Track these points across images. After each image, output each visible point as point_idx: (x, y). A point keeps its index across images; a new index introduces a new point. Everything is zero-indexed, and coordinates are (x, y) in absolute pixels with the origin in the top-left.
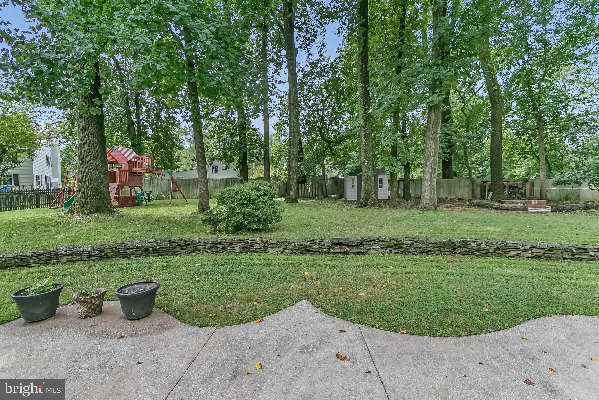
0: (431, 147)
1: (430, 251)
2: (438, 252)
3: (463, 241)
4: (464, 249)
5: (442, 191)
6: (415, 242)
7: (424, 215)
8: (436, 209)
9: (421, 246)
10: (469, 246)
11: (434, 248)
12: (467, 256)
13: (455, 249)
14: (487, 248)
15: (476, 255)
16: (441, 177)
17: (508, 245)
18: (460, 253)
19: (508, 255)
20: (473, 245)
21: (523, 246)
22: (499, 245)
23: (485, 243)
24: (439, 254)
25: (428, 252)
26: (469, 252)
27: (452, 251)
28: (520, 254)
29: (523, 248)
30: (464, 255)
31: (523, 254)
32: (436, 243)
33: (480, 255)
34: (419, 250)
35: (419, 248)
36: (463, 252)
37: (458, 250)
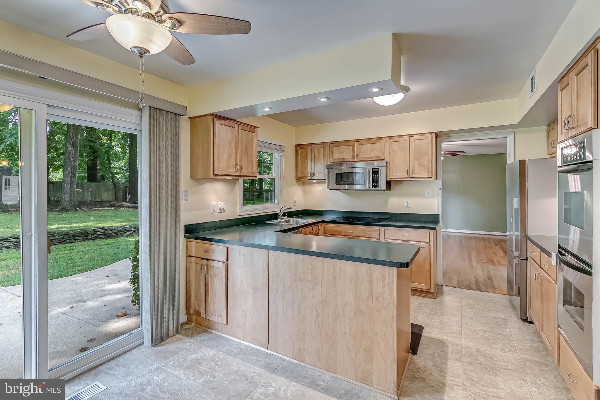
0: (70, 153)
1: (66, 240)
2: (73, 241)
3: (93, 230)
4: (95, 235)
5: (86, 194)
6: (51, 235)
7: (63, 215)
8: (76, 210)
9: (57, 237)
10: (98, 233)
11: (69, 237)
12: (96, 240)
13: (87, 236)
14: (111, 232)
15: (103, 239)
16: (86, 181)
17: (125, 228)
18: (91, 239)
19: (125, 235)
20: (101, 231)
21: (133, 228)
22: (118, 229)
23: (110, 229)
24: (74, 242)
25: (64, 241)
26: (98, 237)
27: (85, 238)
28: (132, 233)
29: (134, 229)
30: (94, 240)
31: (134, 233)
32: (71, 234)
33: (106, 238)
34: (55, 241)
35: (56, 239)
36: (93, 238)
37: (89, 237)
